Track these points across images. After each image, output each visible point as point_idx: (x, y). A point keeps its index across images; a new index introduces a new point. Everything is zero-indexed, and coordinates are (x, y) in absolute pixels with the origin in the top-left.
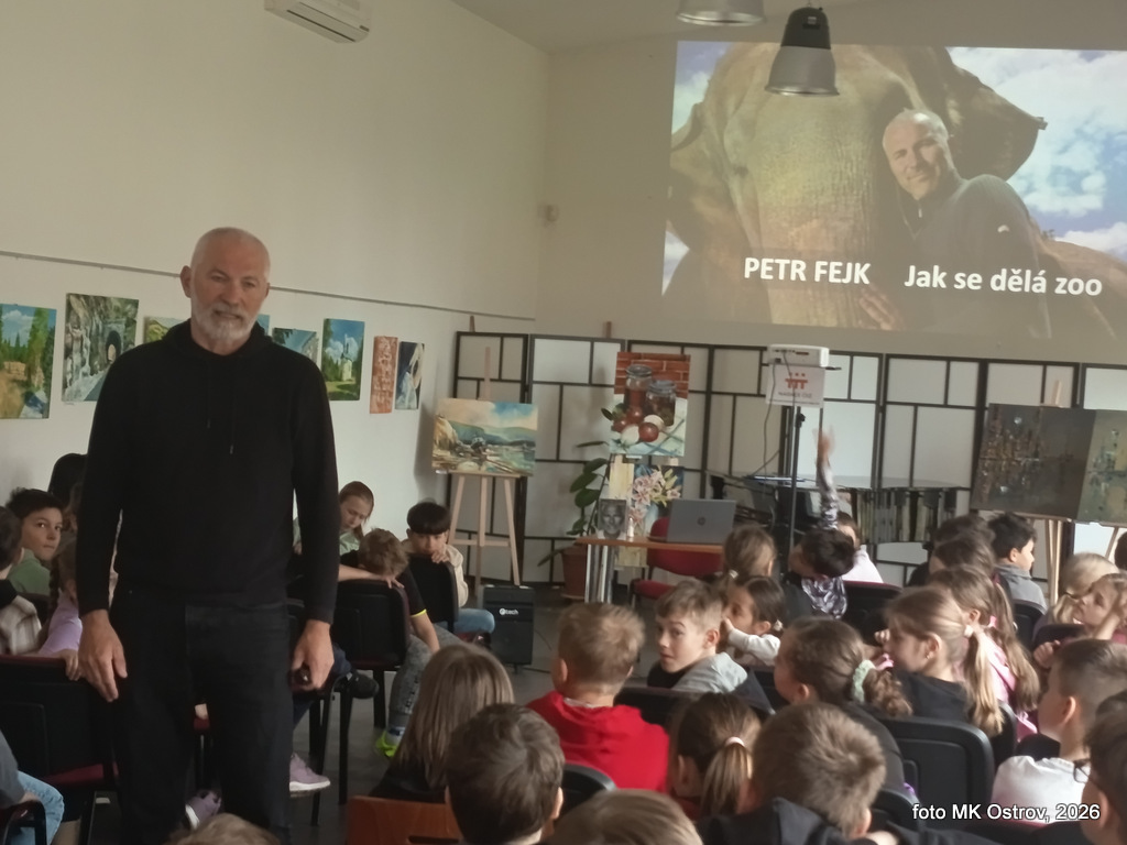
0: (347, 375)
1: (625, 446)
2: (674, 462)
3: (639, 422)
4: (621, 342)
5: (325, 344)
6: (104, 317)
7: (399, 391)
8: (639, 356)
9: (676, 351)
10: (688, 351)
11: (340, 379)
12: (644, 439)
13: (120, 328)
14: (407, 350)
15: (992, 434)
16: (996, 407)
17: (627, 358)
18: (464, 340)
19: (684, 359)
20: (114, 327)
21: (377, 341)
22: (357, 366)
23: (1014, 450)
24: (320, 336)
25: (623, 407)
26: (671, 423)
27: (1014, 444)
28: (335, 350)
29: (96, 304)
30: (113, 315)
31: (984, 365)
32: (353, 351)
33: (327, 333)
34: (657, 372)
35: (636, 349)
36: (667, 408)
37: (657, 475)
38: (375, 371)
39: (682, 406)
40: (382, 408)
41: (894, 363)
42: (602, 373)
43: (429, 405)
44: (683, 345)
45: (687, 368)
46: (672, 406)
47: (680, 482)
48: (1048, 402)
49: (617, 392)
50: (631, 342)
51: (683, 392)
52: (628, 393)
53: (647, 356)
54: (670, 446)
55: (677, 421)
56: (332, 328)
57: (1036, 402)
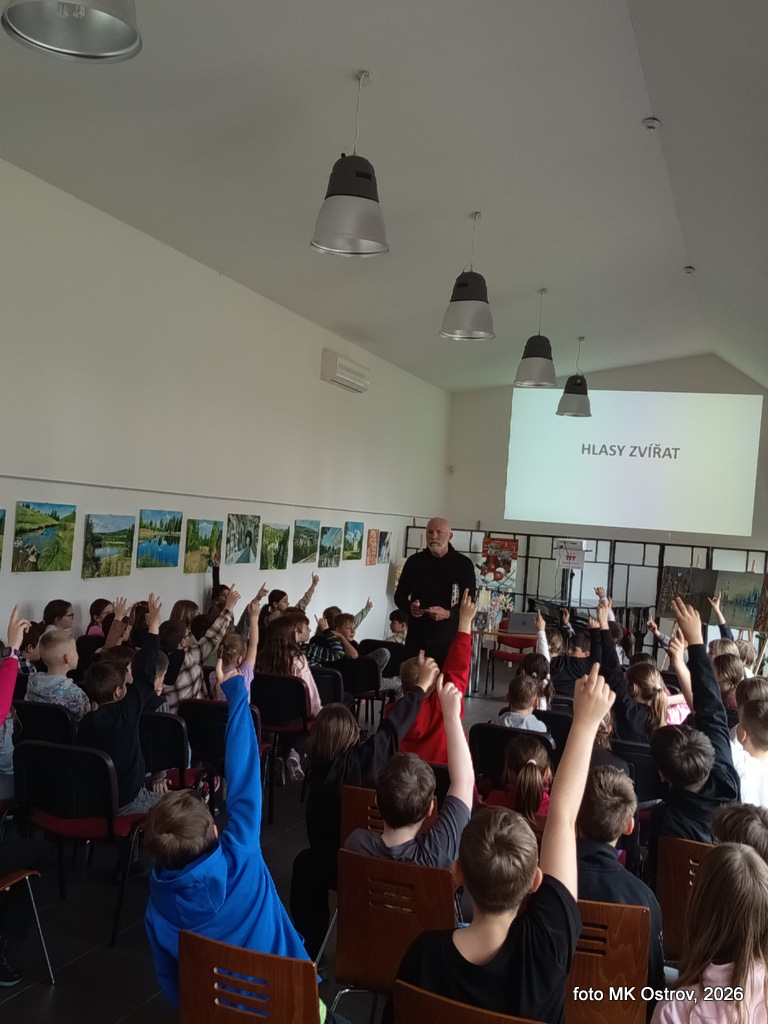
0: (356, 548)
1: (486, 582)
2: (510, 591)
3: (494, 571)
4: (485, 532)
5: (346, 533)
6: (244, 524)
7: (380, 555)
8: (494, 539)
9: (511, 537)
10: (517, 537)
11: (352, 549)
12: (496, 579)
13: (252, 529)
14: (383, 536)
15: (667, 580)
16: (668, 567)
17: (488, 539)
18: (410, 530)
19: (516, 541)
20: (249, 529)
21: (369, 532)
22: (360, 543)
23: (677, 588)
24: (343, 530)
25: (486, 563)
26: (509, 572)
27: (677, 586)
28: (350, 536)
29: (241, 518)
30: (249, 523)
31: (663, 547)
32: (358, 538)
33: (346, 528)
34: (502, 548)
35: (493, 536)
36: (507, 565)
37: (502, 597)
38: (368, 545)
39: (514, 564)
40: (371, 563)
41: (617, 544)
42: (476, 546)
43: (394, 562)
44: (515, 534)
45: (517, 545)
46: (509, 564)
47: (513, 600)
48: (694, 566)
49: (483, 556)
50: (490, 532)
51: (515, 557)
52: (488, 557)
53: (497, 539)
54: (508, 583)
55: (512, 571)
56: (349, 526)
57: (688, 566)
